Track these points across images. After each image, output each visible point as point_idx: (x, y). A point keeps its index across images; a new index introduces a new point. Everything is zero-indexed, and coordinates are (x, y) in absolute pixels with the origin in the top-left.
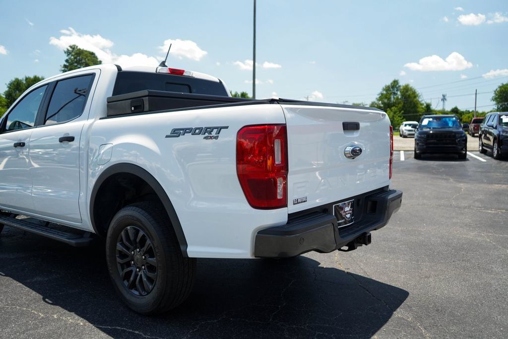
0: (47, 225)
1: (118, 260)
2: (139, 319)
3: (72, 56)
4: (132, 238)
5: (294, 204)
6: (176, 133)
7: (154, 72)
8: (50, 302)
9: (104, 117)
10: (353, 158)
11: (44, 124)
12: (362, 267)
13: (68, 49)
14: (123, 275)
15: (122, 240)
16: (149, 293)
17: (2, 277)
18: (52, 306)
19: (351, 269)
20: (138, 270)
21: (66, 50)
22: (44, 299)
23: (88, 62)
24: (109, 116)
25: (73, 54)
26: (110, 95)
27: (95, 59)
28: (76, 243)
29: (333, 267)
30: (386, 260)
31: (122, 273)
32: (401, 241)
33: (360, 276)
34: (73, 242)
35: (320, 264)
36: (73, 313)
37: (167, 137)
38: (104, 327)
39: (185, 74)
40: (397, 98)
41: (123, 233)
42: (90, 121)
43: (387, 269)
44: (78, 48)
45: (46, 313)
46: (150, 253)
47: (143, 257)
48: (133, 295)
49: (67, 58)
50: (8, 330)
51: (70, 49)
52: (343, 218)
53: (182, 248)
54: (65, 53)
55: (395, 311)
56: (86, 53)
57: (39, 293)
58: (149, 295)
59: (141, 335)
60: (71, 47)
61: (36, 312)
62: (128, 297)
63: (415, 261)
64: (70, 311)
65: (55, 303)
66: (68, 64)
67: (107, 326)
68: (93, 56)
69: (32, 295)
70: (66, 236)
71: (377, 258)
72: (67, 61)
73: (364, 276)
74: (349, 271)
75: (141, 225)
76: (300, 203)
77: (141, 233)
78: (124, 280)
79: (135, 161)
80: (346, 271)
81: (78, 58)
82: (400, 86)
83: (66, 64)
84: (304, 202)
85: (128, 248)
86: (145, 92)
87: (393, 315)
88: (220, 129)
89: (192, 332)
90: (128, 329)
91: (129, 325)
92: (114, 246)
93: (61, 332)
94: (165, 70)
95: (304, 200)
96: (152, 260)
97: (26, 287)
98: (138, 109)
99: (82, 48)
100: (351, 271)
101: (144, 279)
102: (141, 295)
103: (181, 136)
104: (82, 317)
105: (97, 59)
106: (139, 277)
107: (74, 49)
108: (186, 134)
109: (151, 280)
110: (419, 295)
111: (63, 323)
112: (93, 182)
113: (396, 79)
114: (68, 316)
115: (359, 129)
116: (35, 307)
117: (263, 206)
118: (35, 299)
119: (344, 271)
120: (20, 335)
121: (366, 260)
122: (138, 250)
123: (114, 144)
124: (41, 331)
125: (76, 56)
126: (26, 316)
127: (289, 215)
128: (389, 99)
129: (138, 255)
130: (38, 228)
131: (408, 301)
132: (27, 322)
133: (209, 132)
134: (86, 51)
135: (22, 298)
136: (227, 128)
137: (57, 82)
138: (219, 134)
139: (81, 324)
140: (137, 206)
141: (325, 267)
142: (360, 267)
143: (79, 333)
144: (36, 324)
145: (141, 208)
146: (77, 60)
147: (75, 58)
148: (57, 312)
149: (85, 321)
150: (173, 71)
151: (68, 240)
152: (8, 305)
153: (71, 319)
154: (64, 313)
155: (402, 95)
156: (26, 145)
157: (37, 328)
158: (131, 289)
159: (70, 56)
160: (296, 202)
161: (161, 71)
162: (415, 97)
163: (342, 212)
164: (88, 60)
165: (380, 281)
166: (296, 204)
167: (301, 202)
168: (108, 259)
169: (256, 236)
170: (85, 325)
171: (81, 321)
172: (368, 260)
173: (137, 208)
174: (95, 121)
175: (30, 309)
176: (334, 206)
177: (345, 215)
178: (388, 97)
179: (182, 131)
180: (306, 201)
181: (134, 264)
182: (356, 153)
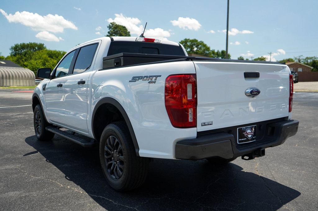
0: (74, 134)
1: (106, 157)
2: (114, 193)
3: (112, 29)
4: (112, 143)
5: (202, 126)
6: (135, 79)
7: (135, 41)
8: (69, 179)
9: (101, 69)
10: (253, 97)
11: (73, 73)
12: (272, 174)
13: (109, 25)
14: (108, 165)
15: (107, 145)
16: (120, 177)
17: (47, 162)
18: (69, 181)
19: (264, 174)
20: (115, 163)
21: (108, 25)
22: (66, 177)
23: (121, 33)
24: (104, 69)
25: (113, 28)
26: (106, 56)
27: (125, 30)
28: (85, 145)
29: (251, 172)
30: (293, 170)
31: (107, 165)
32: (311, 158)
33: (269, 179)
34: (83, 144)
35: (243, 169)
36: (79, 187)
37: (130, 81)
38: (93, 195)
39: (155, 42)
41: (107, 140)
42: (94, 72)
43: (291, 176)
44: (116, 24)
45: (65, 184)
46: (121, 152)
47: (118, 155)
48: (112, 178)
49: (109, 31)
50: (42, 192)
51: (111, 25)
52: (246, 137)
53: (136, 150)
54: (108, 27)
55: (284, 204)
56: (120, 27)
57: (64, 173)
58: (120, 179)
59: (112, 202)
60: (111, 23)
61: (59, 184)
62: (110, 179)
63: (316, 172)
64: (78, 185)
65: (71, 180)
66: (109, 35)
67: (95, 195)
68: (125, 28)
69: (60, 174)
70: (81, 140)
71: (287, 168)
72: (109, 33)
73: (272, 180)
74: (262, 176)
75: (116, 135)
76: (206, 125)
77: (117, 140)
78: (108, 169)
79: (113, 96)
80: (260, 175)
81: (116, 30)
83: (108, 34)
84: (210, 124)
85: (110, 150)
86: (122, 54)
87: (282, 207)
88: (157, 76)
89: (143, 204)
90: (106, 198)
91: (108, 196)
92: (103, 148)
93: (69, 196)
94: (142, 40)
95: (210, 123)
96: (122, 157)
97: (58, 169)
98: (118, 65)
99: (118, 24)
100: (264, 175)
101: (118, 169)
102: (116, 178)
103: (137, 81)
104: (83, 189)
105: (127, 30)
106: (115, 167)
107: (113, 24)
108: (139, 80)
109: (121, 170)
110: (308, 195)
111: (71, 191)
112: (93, 107)
114: (75, 188)
115: (259, 77)
116: (60, 181)
117: (180, 126)
118: (61, 176)
119: (258, 175)
120: (47, 195)
121: (278, 170)
122: (115, 151)
123: (104, 86)
124: (59, 194)
125: (114, 29)
126: (53, 185)
127: (198, 133)
129: (115, 153)
130: (68, 135)
131: (297, 199)
132: (53, 188)
133: (151, 78)
134: (120, 26)
135: (54, 175)
136: (160, 76)
137: (81, 48)
138: (156, 80)
139: (81, 193)
140: (115, 124)
141: (245, 172)
142: (271, 173)
143: (78, 197)
144: (57, 190)
145: (117, 125)
146: (115, 32)
147: (114, 30)
148: (70, 185)
149: (84, 191)
150: (147, 40)
151: (81, 143)
152: (46, 178)
153: (77, 189)
154: (74, 186)
156: (63, 85)
157: (57, 193)
158: (112, 175)
159: (111, 29)
160: (204, 124)
161: (138, 41)
163: (244, 133)
164: (122, 31)
165: (282, 184)
166: (203, 125)
167: (208, 125)
168: (100, 155)
169: (176, 145)
170: (83, 193)
171: (82, 191)
172: (279, 169)
173: (115, 125)
174: (96, 72)
175: (56, 182)
176: (238, 128)
177: (247, 135)
179: (137, 78)
180: (212, 124)
181: (113, 159)
182: (254, 93)
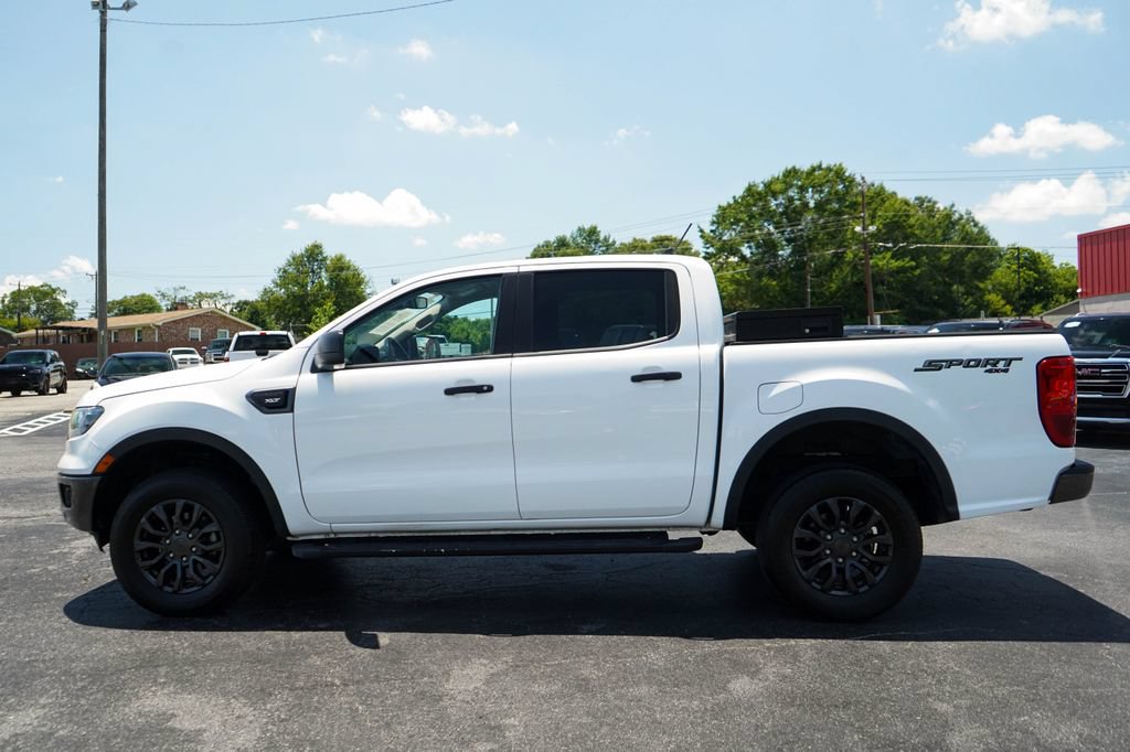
1: (802, 552)
6: (933, 365)
14: (815, 573)
15: (810, 521)
20: (841, 560)
31: (807, 572)
40: (321, 287)
41: (813, 511)
42: (710, 348)
47: (855, 539)
48: (835, 598)
53: (951, 509)
58: (876, 588)
77: (859, 503)
82: (325, 259)
88: (1009, 361)
96: (883, 538)
98: (821, 332)
101: (862, 569)
102: (855, 593)
103: (943, 369)
108: (952, 367)
113: (319, 242)
128: (303, 286)
133: (992, 365)
136: (1020, 359)
138: (1008, 366)
155: (331, 279)
156: (496, 388)
162: (359, 284)
169: (1059, 478)
178: (300, 281)
179: (944, 364)
181: (831, 554)
